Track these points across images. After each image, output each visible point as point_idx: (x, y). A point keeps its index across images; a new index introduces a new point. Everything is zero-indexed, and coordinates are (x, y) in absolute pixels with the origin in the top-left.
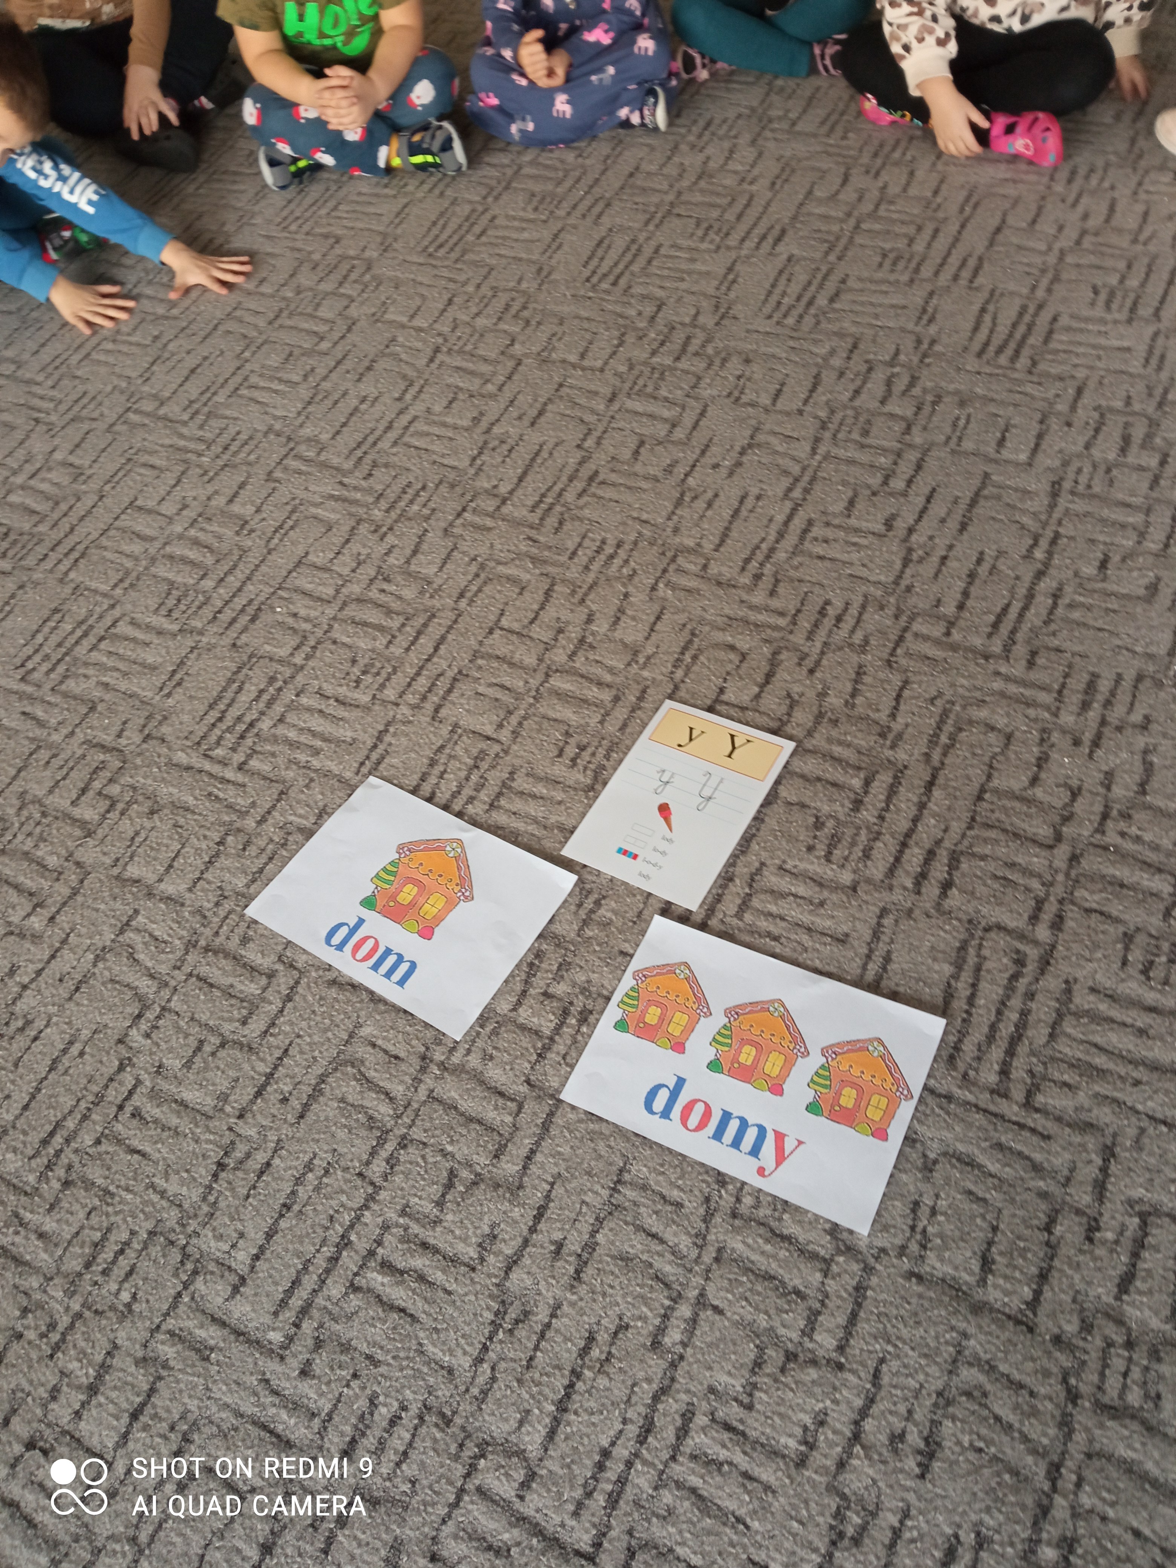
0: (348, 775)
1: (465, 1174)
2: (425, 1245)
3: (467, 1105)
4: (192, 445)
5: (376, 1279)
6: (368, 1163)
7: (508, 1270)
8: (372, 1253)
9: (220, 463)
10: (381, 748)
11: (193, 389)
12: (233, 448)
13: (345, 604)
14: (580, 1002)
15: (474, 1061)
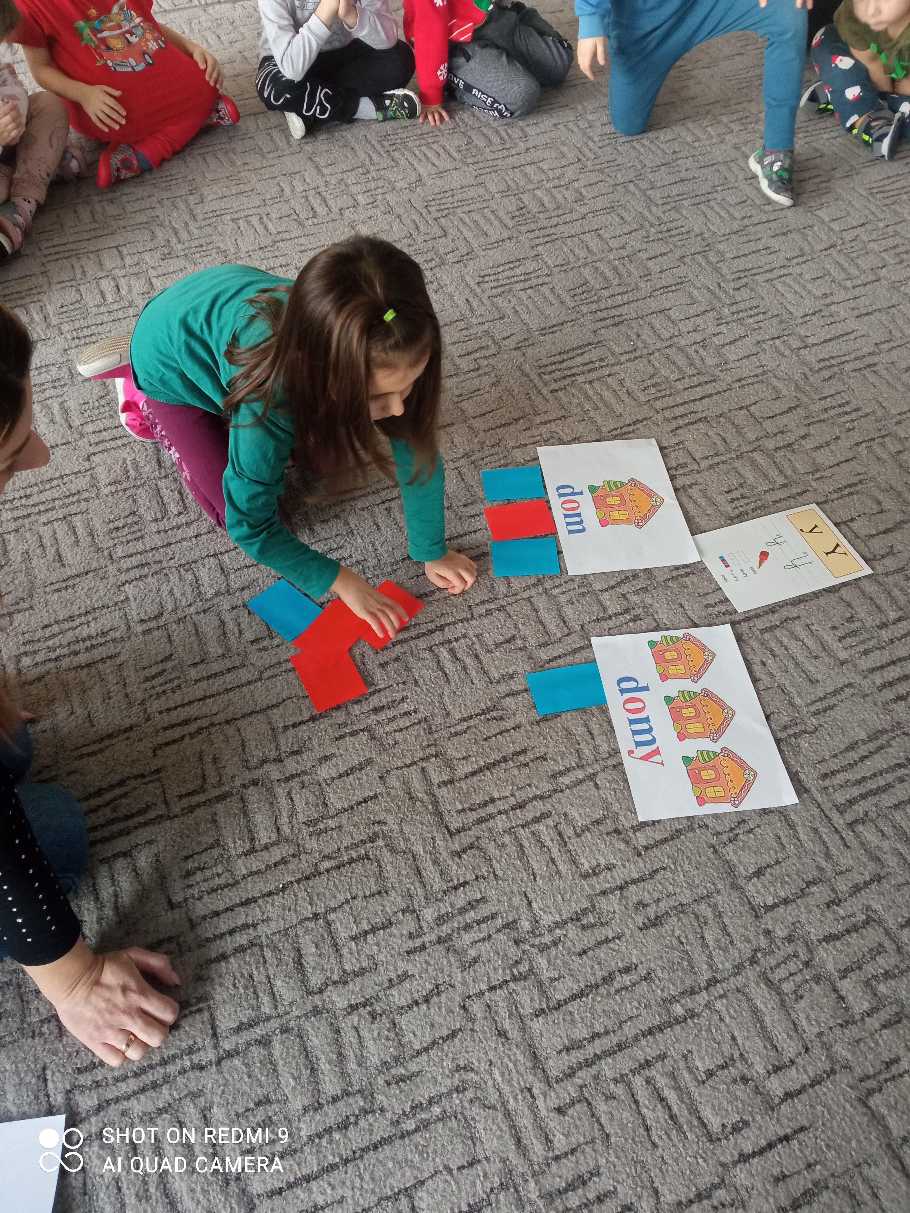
0: (604, 429)
1: (519, 643)
2: (477, 656)
3: (544, 615)
4: (652, 219)
5: (444, 653)
6: (477, 605)
7: (508, 695)
8: (449, 642)
9: (660, 236)
10: (632, 428)
11: (675, 190)
12: (673, 232)
13: (671, 346)
14: (639, 611)
15: (563, 599)
